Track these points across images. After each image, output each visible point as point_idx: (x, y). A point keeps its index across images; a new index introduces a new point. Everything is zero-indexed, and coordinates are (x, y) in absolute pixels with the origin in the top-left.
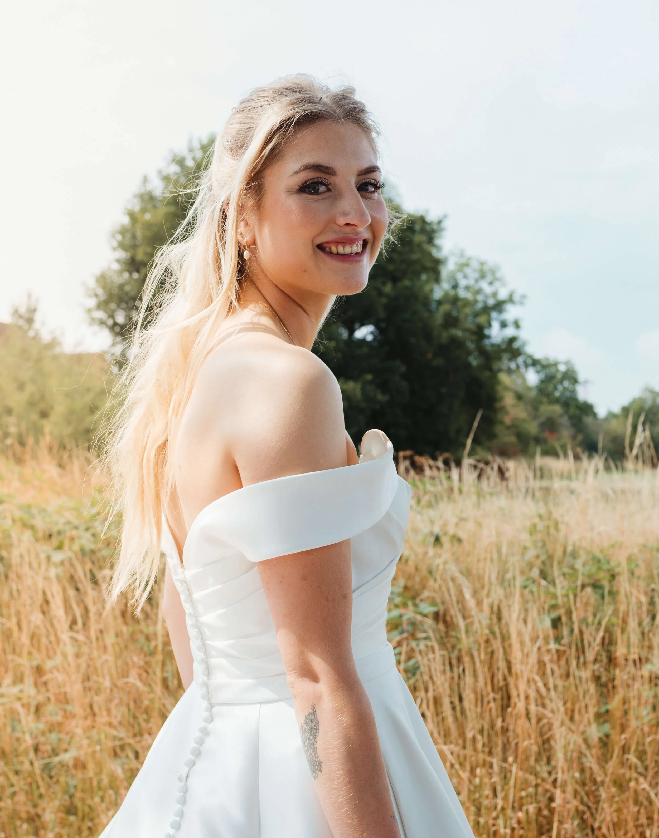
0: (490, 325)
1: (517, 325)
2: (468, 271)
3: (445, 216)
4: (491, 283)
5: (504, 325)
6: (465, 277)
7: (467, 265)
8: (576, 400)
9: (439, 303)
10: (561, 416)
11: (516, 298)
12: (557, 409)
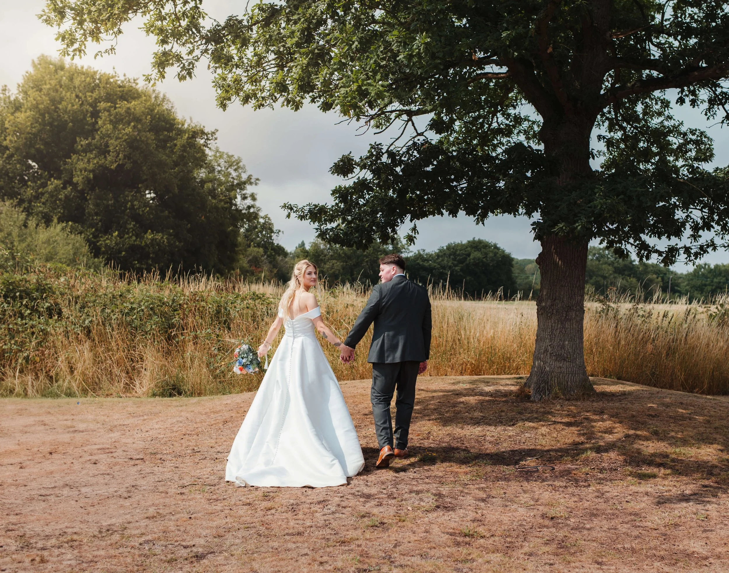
0: (236, 198)
1: (254, 199)
2: (222, 162)
3: (217, 131)
4: (235, 170)
5: (244, 198)
6: (219, 165)
7: (221, 157)
8: (273, 243)
9: (203, 182)
10: (262, 256)
11: (253, 180)
12: (261, 250)
